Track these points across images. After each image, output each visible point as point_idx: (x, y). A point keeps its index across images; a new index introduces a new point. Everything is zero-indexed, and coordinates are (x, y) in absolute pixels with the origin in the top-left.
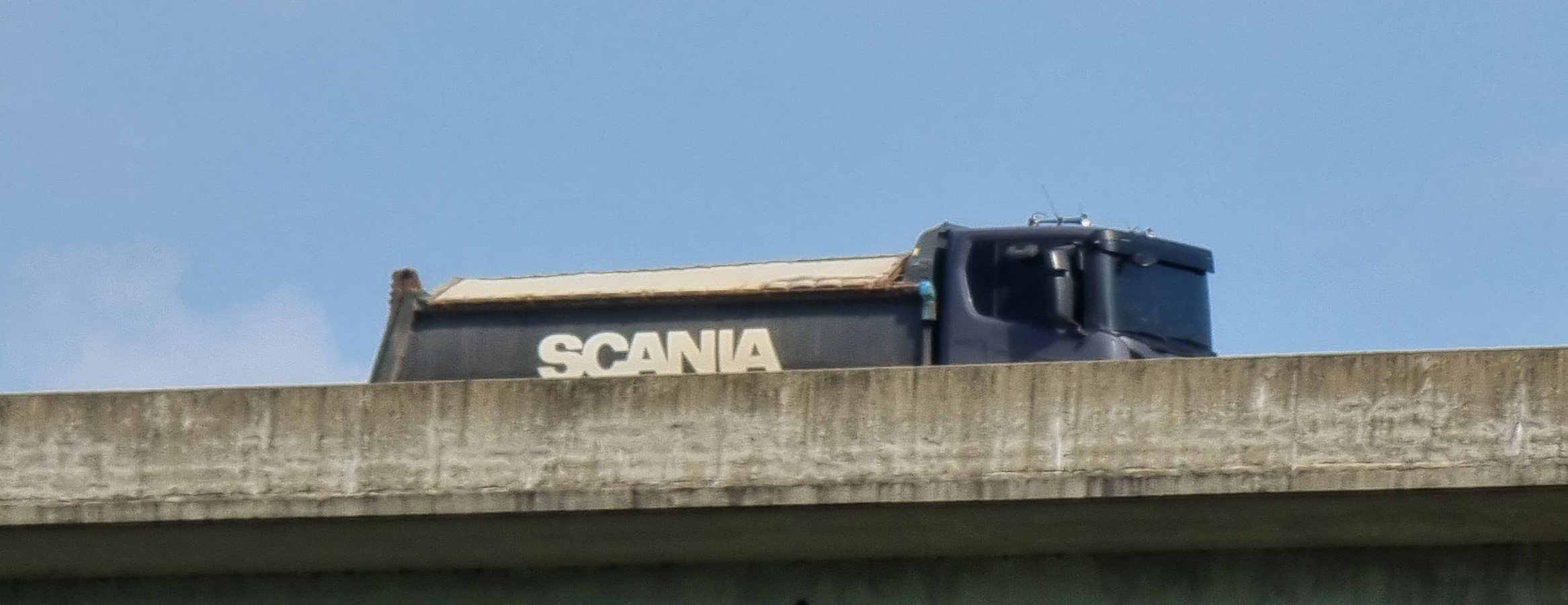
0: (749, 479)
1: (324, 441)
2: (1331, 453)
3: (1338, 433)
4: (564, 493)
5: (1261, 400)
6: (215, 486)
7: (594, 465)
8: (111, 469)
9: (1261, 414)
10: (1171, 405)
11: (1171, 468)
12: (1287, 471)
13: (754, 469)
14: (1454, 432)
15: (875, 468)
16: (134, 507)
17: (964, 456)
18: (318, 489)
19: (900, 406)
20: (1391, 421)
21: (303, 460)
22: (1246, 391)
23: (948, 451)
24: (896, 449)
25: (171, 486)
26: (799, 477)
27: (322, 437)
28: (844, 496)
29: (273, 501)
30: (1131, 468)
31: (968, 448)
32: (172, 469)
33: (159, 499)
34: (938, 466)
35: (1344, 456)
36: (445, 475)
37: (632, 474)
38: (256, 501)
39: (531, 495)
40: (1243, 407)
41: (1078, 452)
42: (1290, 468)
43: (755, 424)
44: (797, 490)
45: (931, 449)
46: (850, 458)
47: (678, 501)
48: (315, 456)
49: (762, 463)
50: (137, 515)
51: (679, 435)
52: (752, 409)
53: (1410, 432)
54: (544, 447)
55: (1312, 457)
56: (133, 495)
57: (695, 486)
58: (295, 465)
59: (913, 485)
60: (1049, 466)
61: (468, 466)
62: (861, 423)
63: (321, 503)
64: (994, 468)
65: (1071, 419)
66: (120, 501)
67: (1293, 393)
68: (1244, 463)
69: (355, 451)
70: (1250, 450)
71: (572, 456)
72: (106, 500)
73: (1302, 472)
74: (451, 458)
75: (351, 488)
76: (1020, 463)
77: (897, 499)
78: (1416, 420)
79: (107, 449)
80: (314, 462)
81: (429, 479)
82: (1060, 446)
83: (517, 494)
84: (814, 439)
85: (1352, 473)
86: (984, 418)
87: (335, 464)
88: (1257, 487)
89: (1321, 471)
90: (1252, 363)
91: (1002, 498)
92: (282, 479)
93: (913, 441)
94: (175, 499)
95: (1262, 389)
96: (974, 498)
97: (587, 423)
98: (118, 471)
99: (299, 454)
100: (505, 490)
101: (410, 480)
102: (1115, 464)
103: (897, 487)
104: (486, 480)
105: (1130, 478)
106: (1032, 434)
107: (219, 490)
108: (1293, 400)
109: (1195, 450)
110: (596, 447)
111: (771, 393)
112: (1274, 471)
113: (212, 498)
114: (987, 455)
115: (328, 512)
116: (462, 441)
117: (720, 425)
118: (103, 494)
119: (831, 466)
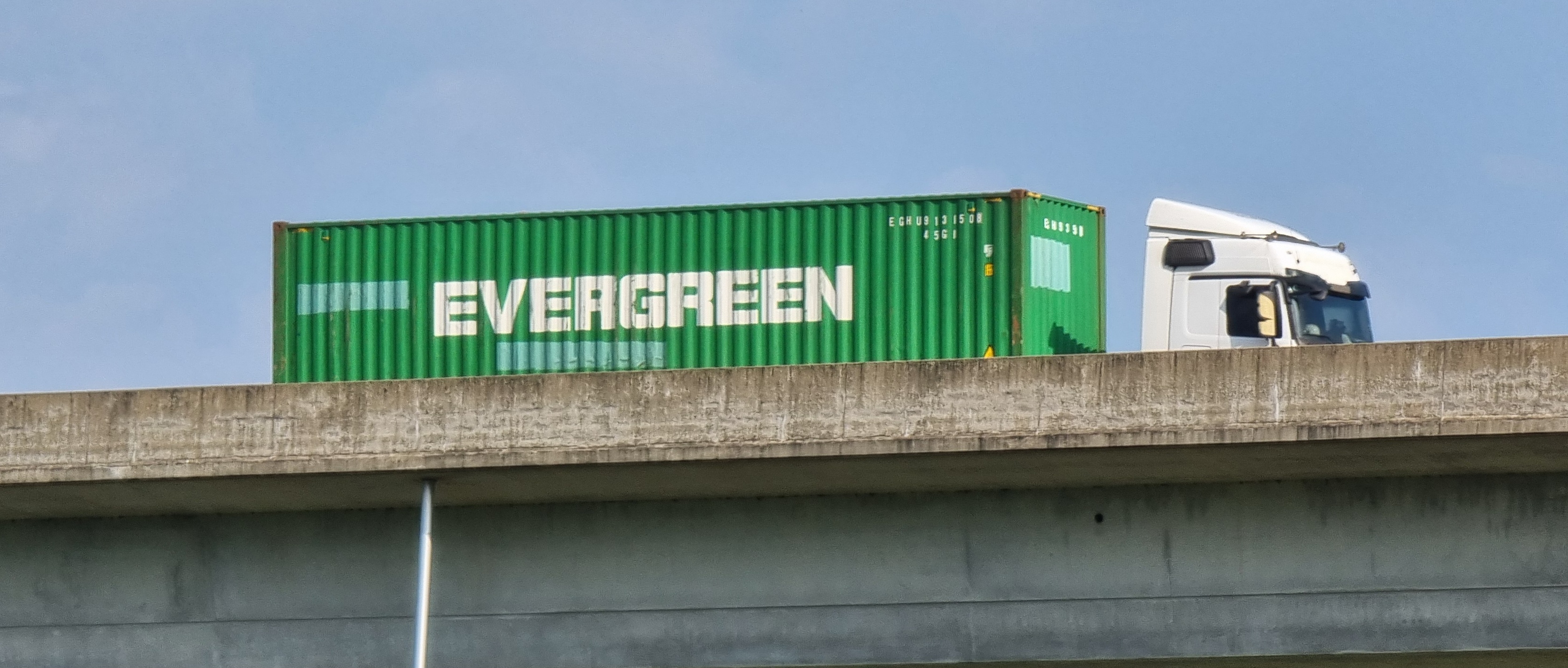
0: (1061, 430)
1: (764, 405)
2: (1468, 408)
3: (1473, 395)
4: (931, 440)
5: (1418, 372)
6: (688, 437)
7: (952, 420)
8: (616, 425)
9: (1419, 382)
10: (1356, 376)
11: (1357, 419)
12: (1438, 421)
13: (1064, 423)
14: (1554, 393)
15: (1149, 421)
16: (632, 451)
17: (1211, 413)
18: (760, 439)
19: (1165, 379)
20: (1510, 386)
21: (750, 419)
22: (1408, 365)
23: (1200, 409)
24: (1164, 408)
25: (657, 437)
26: (1095, 428)
27: (762, 403)
28: (1128, 441)
29: (729, 447)
30: (1328, 419)
31: (1213, 407)
32: (657, 425)
33: (649, 446)
34: (1193, 420)
35: (1478, 410)
36: (848, 428)
37: (979, 427)
38: (717, 448)
39: (909, 441)
40: (1406, 377)
41: (1290, 409)
42: (1440, 419)
43: (1065, 391)
44: (1095, 437)
45: (1188, 408)
46: (1131, 414)
47: (1012, 445)
48: (758, 415)
49: (1070, 418)
50: (635, 457)
51: (1011, 399)
52: (1063, 380)
53: (1524, 394)
54: (918, 408)
55: (1455, 411)
56: (631, 443)
57: (1023, 434)
58: (744, 422)
59: (1175, 433)
60: (1270, 419)
61: (866, 422)
62: (1138, 390)
63: (763, 448)
64: (1232, 421)
65: (1286, 386)
66: (623, 448)
67: (1441, 367)
68: (1407, 416)
69: (786, 412)
70: (1412, 406)
71: (937, 415)
72: (612, 447)
73: (1448, 422)
74: (852, 416)
75: (783, 438)
76: (1250, 417)
77: (1164, 443)
78: (1527, 386)
79: (612, 412)
80: (757, 420)
81: (837, 431)
82: (1277, 405)
83: (899, 441)
84: (1106, 401)
85: (1484, 423)
86: (1224, 385)
87: (772, 422)
88: (1417, 432)
89: (1462, 421)
90: (1412, 345)
91: (1238, 441)
92: (734, 431)
93: (1176, 403)
94: (661, 446)
95: (1419, 365)
96: (1219, 441)
97: (947, 391)
98: (621, 427)
99: (746, 415)
100: (889, 438)
101: (824, 432)
102: (1316, 417)
103: (1165, 435)
104: (876, 431)
105: (1328, 427)
106: (1257, 397)
107: (692, 439)
108: (1440, 372)
109: (1373, 407)
110: (952, 407)
111: (1075, 370)
112: (1429, 421)
113: (686, 445)
114: (1228, 412)
115: (767, 454)
116: (860, 405)
117: (1040, 393)
118: (610, 443)
119: (1117, 420)
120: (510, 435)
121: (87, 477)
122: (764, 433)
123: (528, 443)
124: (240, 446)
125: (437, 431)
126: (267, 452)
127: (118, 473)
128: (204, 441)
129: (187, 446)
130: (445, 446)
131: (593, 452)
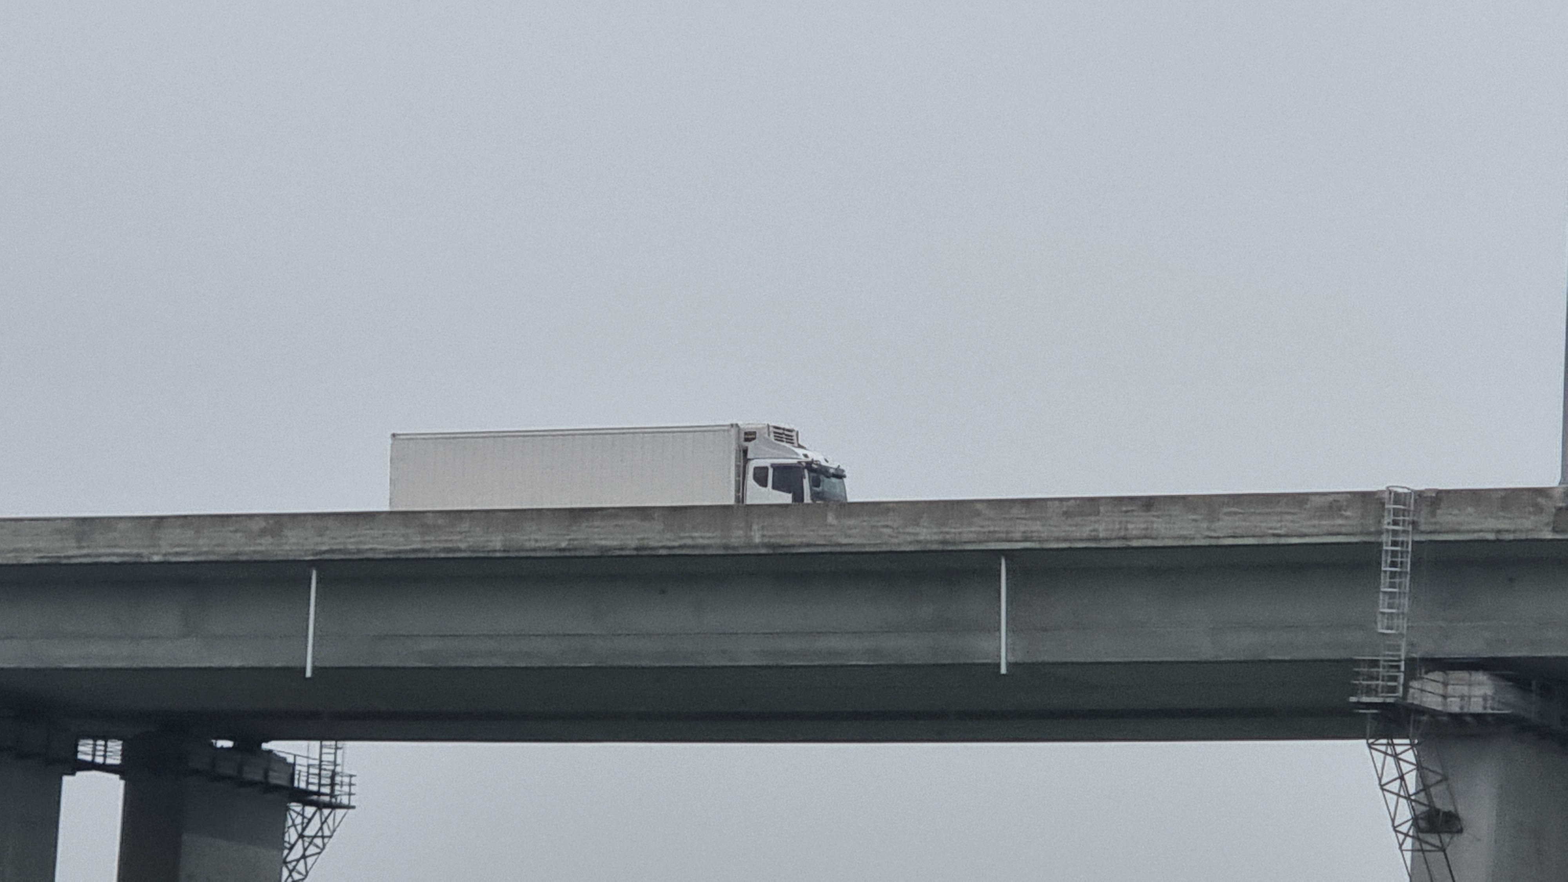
0: (643, 546)
1: (489, 530)
2: (856, 539)
3: (858, 531)
4: (575, 549)
5: (831, 519)
8: (412, 539)
11: (799, 543)
12: (840, 545)
13: (645, 542)
14: (901, 530)
15: (689, 542)
16: (421, 553)
17: (722, 538)
18: (487, 547)
19: (699, 520)
20: (877, 527)
21: (482, 537)
22: (825, 515)
23: (716, 536)
24: (698, 535)
25: (434, 546)
26: (662, 545)
28: (678, 552)
29: (471, 551)
30: (783, 542)
31: (723, 535)
32: (434, 539)
33: (429, 550)
34: (713, 542)
35: (861, 539)
36: (533, 543)
37: (601, 543)
39: (564, 550)
40: (824, 522)
41: (763, 536)
42: (841, 543)
43: (647, 524)
44: (661, 550)
45: (710, 535)
46: (681, 538)
47: (618, 553)
48: (486, 535)
49: (648, 540)
50: (422, 556)
51: (618, 529)
52: (645, 520)
53: (885, 530)
54: (569, 532)
55: (849, 539)
56: (420, 548)
57: (624, 547)
58: (479, 539)
59: (704, 548)
60: (753, 542)
62: (684, 526)
63: (489, 552)
64: (734, 541)
65: (761, 524)
66: (416, 551)
67: (842, 516)
68: (824, 542)
69: (501, 533)
70: (827, 537)
71: (579, 536)
72: (411, 550)
73: (845, 545)
75: (498, 546)
76: (743, 540)
78: (887, 526)
79: (410, 531)
80: (486, 537)
81: (527, 544)
82: (757, 534)
83: (561, 550)
84: (667, 531)
85: (864, 545)
86: (729, 524)
87: (494, 538)
88: (829, 550)
89: (853, 544)
91: (735, 554)
92: (474, 544)
93: (704, 532)
94: (436, 550)
95: (830, 514)
96: (727, 553)
97: (584, 525)
98: (415, 540)
99: (480, 534)
100: (555, 548)
101: (520, 544)
102: (777, 542)
103: (698, 549)
104: (548, 544)
105: (783, 546)
106: (747, 530)
107: (450, 547)
108: (841, 519)
109: (807, 538)
110: (588, 533)
112: (836, 544)
113: (449, 550)
114: (730, 539)
115: (491, 555)
118: (409, 548)
119: (673, 541)
120: (357, 543)
121: (138, 559)
122: (490, 544)
123: (366, 547)
125: (320, 542)
126: (232, 549)
127: (156, 558)
128: (200, 543)
129: (190, 546)
130: (324, 548)
131: (400, 552)
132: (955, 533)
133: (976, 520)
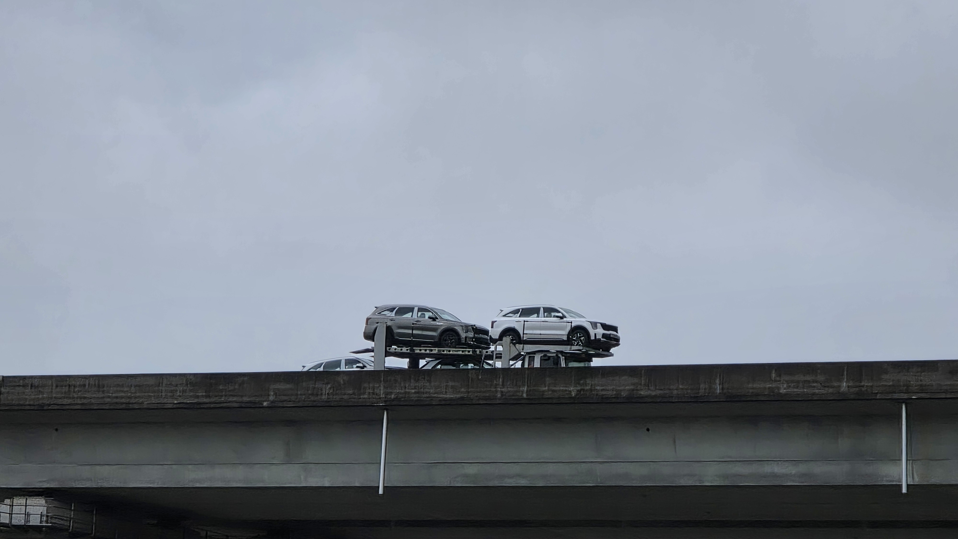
0: (633, 394)
2: (793, 390)
3: (794, 384)
4: (583, 398)
5: (773, 375)
6: (487, 395)
7: (591, 390)
8: (459, 390)
9: (773, 380)
10: (749, 376)
11: (749, 393)
13: (634, 392)
14: (826, 384)
15: (668, 393)
16: (466, 400)
17: (693, 390)
20: (809, 382)
21: (512, 388)
22: (769, 372)
23: (688, 388)
24: (674, 387)
25: (476, 395)
26: (647, 394)
27: (517, 382)
28: (659, 400)
29: (503, 399)
30: (738, 392)
31: (693, 388)
32: (476, 391)
33: (472, 398)
34: (685, 392)
35: (797, 390)
36: (550, 393)
37: (602, 393)
38: (499, 399)
39: (573, 397)
40: (768, 377)
41: (723, 388)
42: (781, 393)
43: (636, 380)
44: (646, 398)
45: (683, 388)
46: (661, 390)
47: (614, 400)
48: (515, 387)
49: (638, 390)
51: (614, 382)
52: (634, 376)
53: (814, 384)
54: (577, 385)
55: (787, 390)
56: (466, 397)
58: (510, 390)
59: (678, 397)
60: (715, 392)
61: (557, 390)
63: (517, 400)
65: (722, 379)
66: (462, 398)
67: (782, 373)
69: (526, 386)
70: (770, 389)
71: (585, 388)
72: (458, 398)
73: (786, 394)
74: (552, 388)
75: (525, 396)
76: (707, 392)
78: (816, 381)
79: (458, 384)
80: (515, 390)
81: (546, 393)
82: (718, 387)
83: (570, 398)
85: (799, 395)
86: (697, 379)
87: (521, 389)
88: (773, 399)
89: (790, 394)
92: (506, 393)
93: (679, 386)
94: (477, 398)
95: (774, 372)
96: (695, 400)
98: (461, 391)
99: (511, 386)
100: (567, 397)
101: (541, 394)
102: (734, 392)
104: (561, 394)
105: (738, 396)
106: (710, 383)
107: (489, 396)
108: (782, 376)
109: (755, 389)
112: (777, 394)
113: (487, 398)
114: (699, 390)
117: (625, 380)
119: (656, 392)
120: (418, 393)
121: (253, 406)
123: (425, 395)
124: (312, 394)
125: (389, 390)
126: (323, 397)
127: (265, 404)
128: (299, 393)
129: (292, 395)
130: (393, 396)
132: (867, 386)
133: (884, 377)
